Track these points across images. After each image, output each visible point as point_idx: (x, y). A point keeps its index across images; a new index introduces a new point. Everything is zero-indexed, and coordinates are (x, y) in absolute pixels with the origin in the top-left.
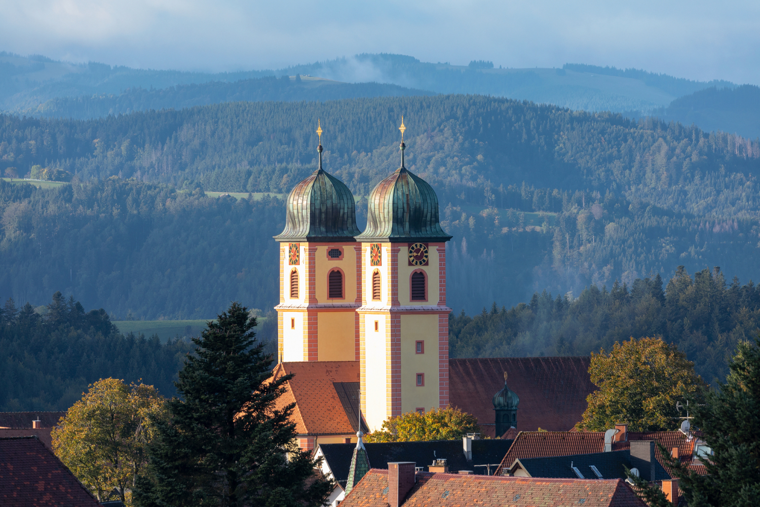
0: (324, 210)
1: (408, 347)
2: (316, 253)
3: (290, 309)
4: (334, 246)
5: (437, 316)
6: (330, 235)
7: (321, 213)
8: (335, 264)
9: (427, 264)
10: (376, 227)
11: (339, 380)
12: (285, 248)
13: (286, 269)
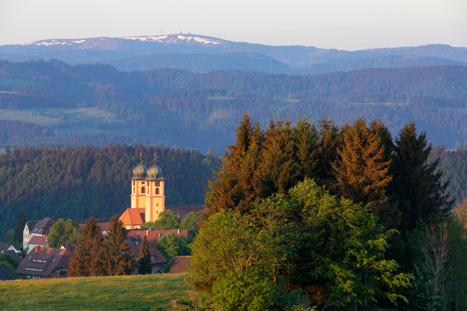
0: (141, 173)
1: (154, 205)
2: (139, 183)
3: (133, 195)
4: (143, 181)
5: (162, 198)
6: (142, 179)
7: (140, 174)
8: (143, 185)
9: (159, 186)
10: (148, 178)
11: (141, 212)
12: (133, 181)
13: (133, 186)
